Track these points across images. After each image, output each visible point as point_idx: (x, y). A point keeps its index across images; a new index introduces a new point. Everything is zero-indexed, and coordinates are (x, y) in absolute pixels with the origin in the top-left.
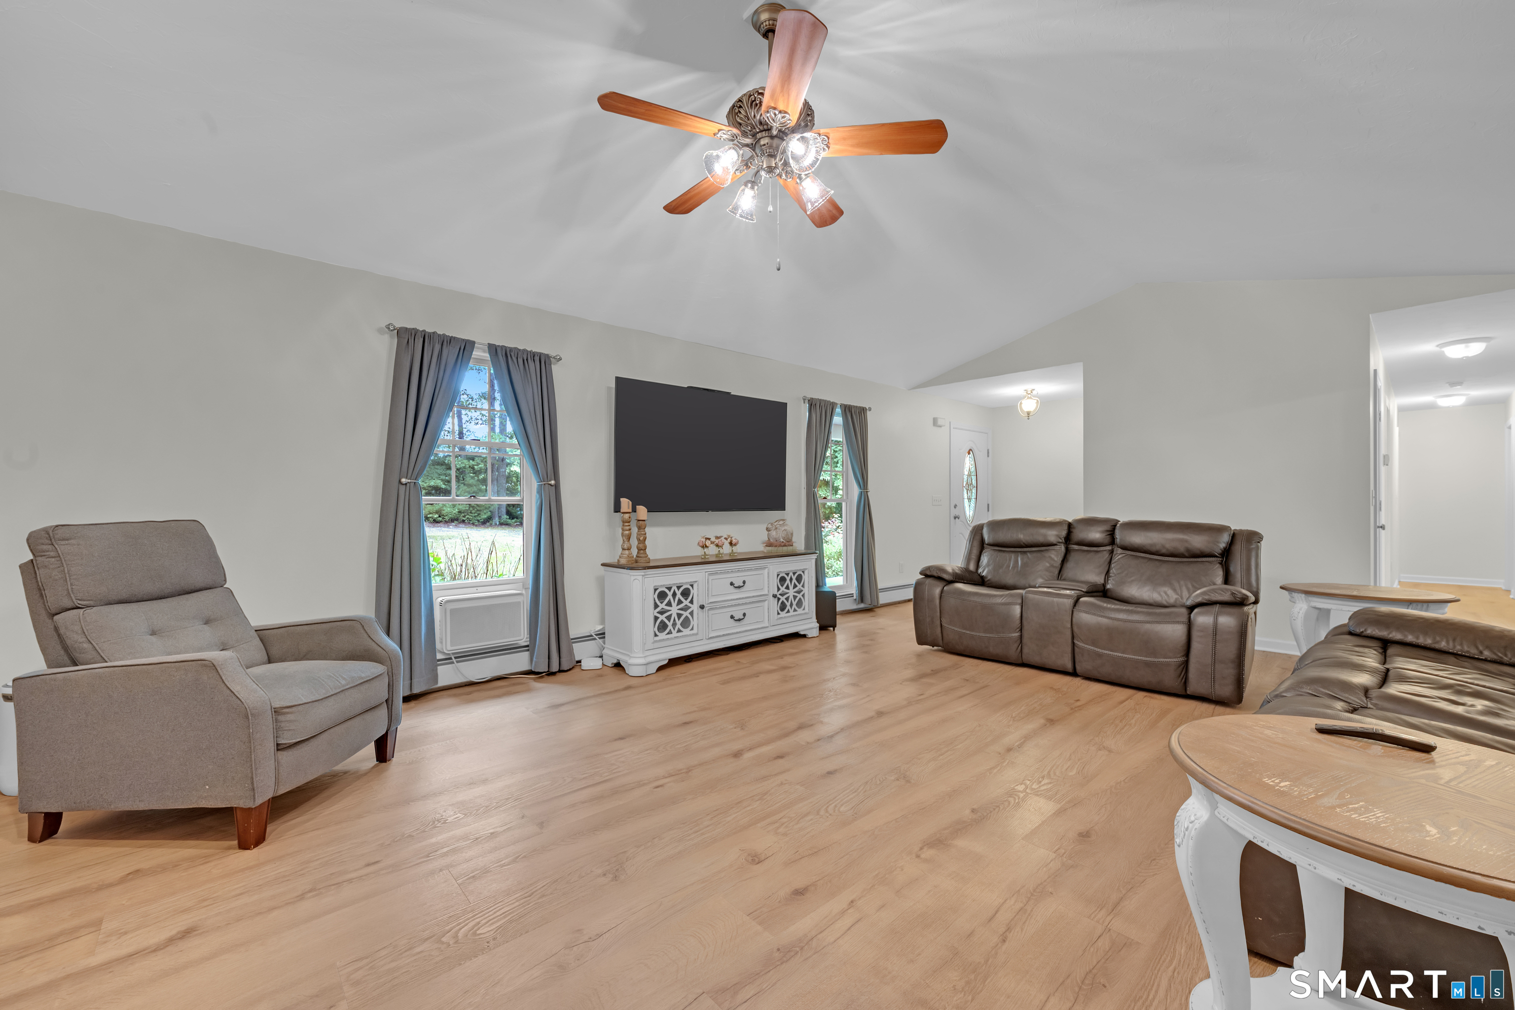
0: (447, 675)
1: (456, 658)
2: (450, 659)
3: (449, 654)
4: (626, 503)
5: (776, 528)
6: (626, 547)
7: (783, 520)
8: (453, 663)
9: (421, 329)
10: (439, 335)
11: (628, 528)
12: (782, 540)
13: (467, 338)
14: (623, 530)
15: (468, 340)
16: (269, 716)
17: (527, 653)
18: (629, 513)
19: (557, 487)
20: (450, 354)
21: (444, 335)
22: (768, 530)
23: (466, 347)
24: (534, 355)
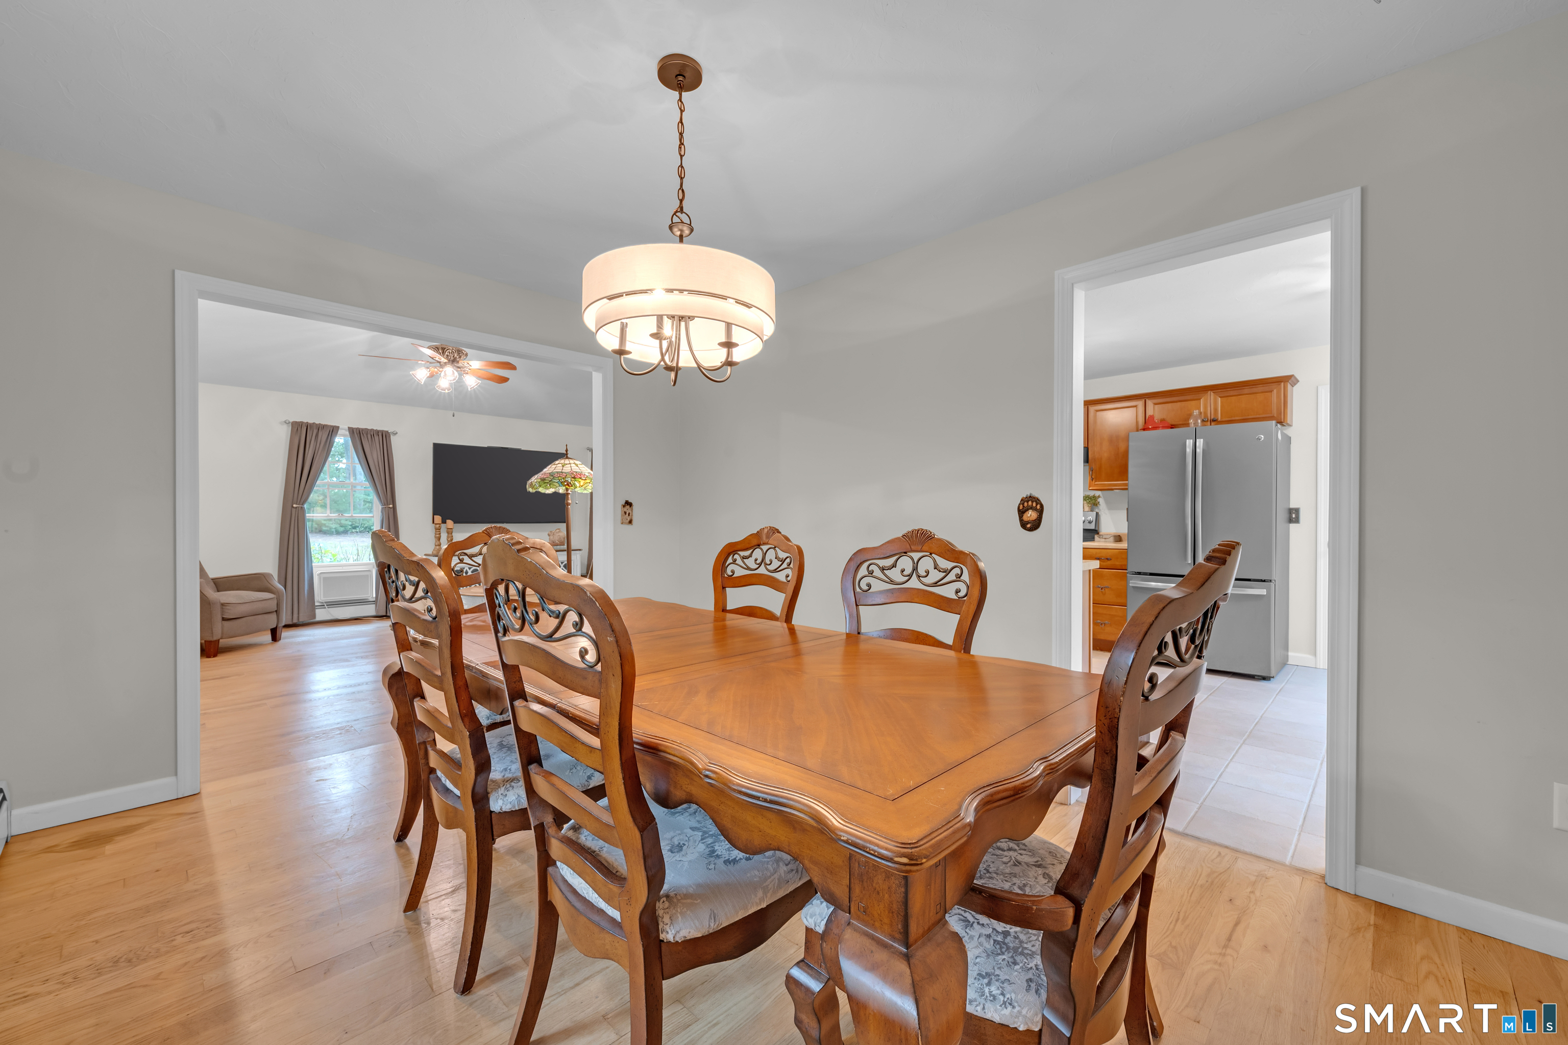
0: (321, 615)
1: (327, 605)
2: (324, 605)
3: (322, 603)
4: (438, 519)
5: (554, 534)
6: (437, 544)
7: (559, 529)
8: (325, 608)
9: (305, 421)
10: (317, 424)
11: (438, 533)
12: (557, 542)
13: (334, 425)
14: (436, 534)
15: (335, 426)
16: (219, 607)
17: (374, 605)
18: (440, 524)
19: (394, 508)
20: (323, 435)
21: (320, 424)
22: (549, 535)
23: (333, 431)
24: (378, 432)
